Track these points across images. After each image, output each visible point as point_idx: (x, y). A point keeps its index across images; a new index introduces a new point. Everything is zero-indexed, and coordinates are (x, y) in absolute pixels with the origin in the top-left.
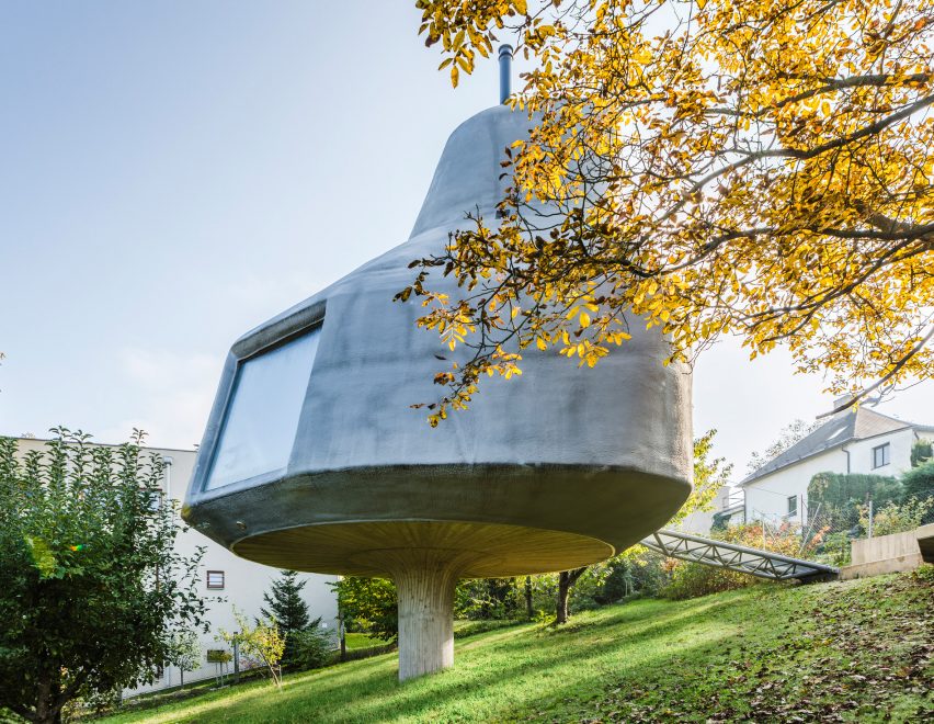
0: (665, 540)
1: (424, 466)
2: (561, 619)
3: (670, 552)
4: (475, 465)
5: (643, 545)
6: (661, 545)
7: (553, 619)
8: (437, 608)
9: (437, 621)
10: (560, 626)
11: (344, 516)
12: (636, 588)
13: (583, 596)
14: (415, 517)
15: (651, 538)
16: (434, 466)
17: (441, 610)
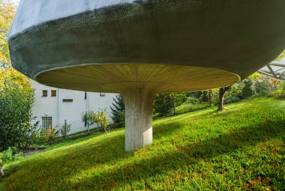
0: (274, 69)
1: (64, 19)
2: (220, 109)
3: (278, 76)
4: (95, 10)
5: (260, 73)
6: (272, 72)
7: (216, 108)
8: (140, 112)
9: (141, 120)
10: (220, 112)
11: (48, 66)
12: (258, 92)
13: (233, 95)
14: (85, 63)
15: (265, 68)
16: (69, 18)
17: (142, 114)
